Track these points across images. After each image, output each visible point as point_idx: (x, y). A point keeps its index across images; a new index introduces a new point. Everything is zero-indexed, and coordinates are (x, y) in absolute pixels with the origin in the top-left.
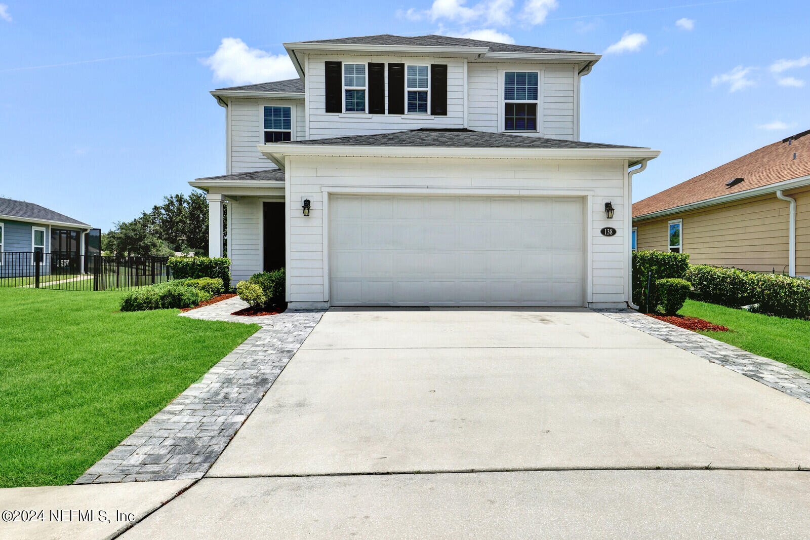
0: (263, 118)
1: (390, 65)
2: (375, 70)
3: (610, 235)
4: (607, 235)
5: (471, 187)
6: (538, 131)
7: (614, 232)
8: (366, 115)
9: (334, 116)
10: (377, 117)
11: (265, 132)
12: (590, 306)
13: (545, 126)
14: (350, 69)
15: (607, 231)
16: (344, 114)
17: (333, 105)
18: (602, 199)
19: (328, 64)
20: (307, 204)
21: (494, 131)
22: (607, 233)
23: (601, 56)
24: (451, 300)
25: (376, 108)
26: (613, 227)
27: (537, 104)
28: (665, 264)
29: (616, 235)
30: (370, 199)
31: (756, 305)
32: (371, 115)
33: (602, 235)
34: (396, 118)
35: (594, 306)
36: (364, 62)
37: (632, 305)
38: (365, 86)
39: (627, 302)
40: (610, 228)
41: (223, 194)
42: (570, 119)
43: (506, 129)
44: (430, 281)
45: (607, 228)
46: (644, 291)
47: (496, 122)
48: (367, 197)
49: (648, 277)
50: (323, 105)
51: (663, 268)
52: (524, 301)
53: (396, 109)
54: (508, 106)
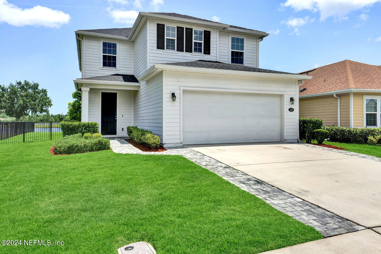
0: (102, 48)
1: (186, 28)
2: (180, 30)
3: (292, 111)
4: (291, 111)
5: (242, 89)
6: (244, 65)
7: (293, 110)
8: (175, 52)
9: (160, 51)
10: (180, 53)
11: (103, 55)
12: (285, 141)
13: (247, 62)
14: (168, 28)
15: (291, 109)
16: (166, 50)
17: (160, 46)
18: (289, 96)
19: (158, 25)
20: (173, 95)
21: (227, 63)
22: (291, 110)
23: (269, 34)
24: (232, 141)
25: (180, 49)
26: (293, 108)
27: (243, 52)
28: (315, 123)
29: (293, 111)
30: (199, 93)
31: (329, 139)
32: (178, 52)
33: (289, 111)
34: (188, 54)
35: (287, 141)
36: (175, 26)
37: (299, 140)
38: (175, 38)
39: (297, 139)
40: (292, 108)
41: (91, 87)
42: (255, 60)
43: (231, 63)
44: (224, 132)
45: (291, 108)
46: (307, 134)
47: (227, 59)
48: (198, 92)
49: (309, 129)
50: (156, 45)
51: (314, 125)
52: (260, 140)
53: (189, 50)
54: (233, 52)
